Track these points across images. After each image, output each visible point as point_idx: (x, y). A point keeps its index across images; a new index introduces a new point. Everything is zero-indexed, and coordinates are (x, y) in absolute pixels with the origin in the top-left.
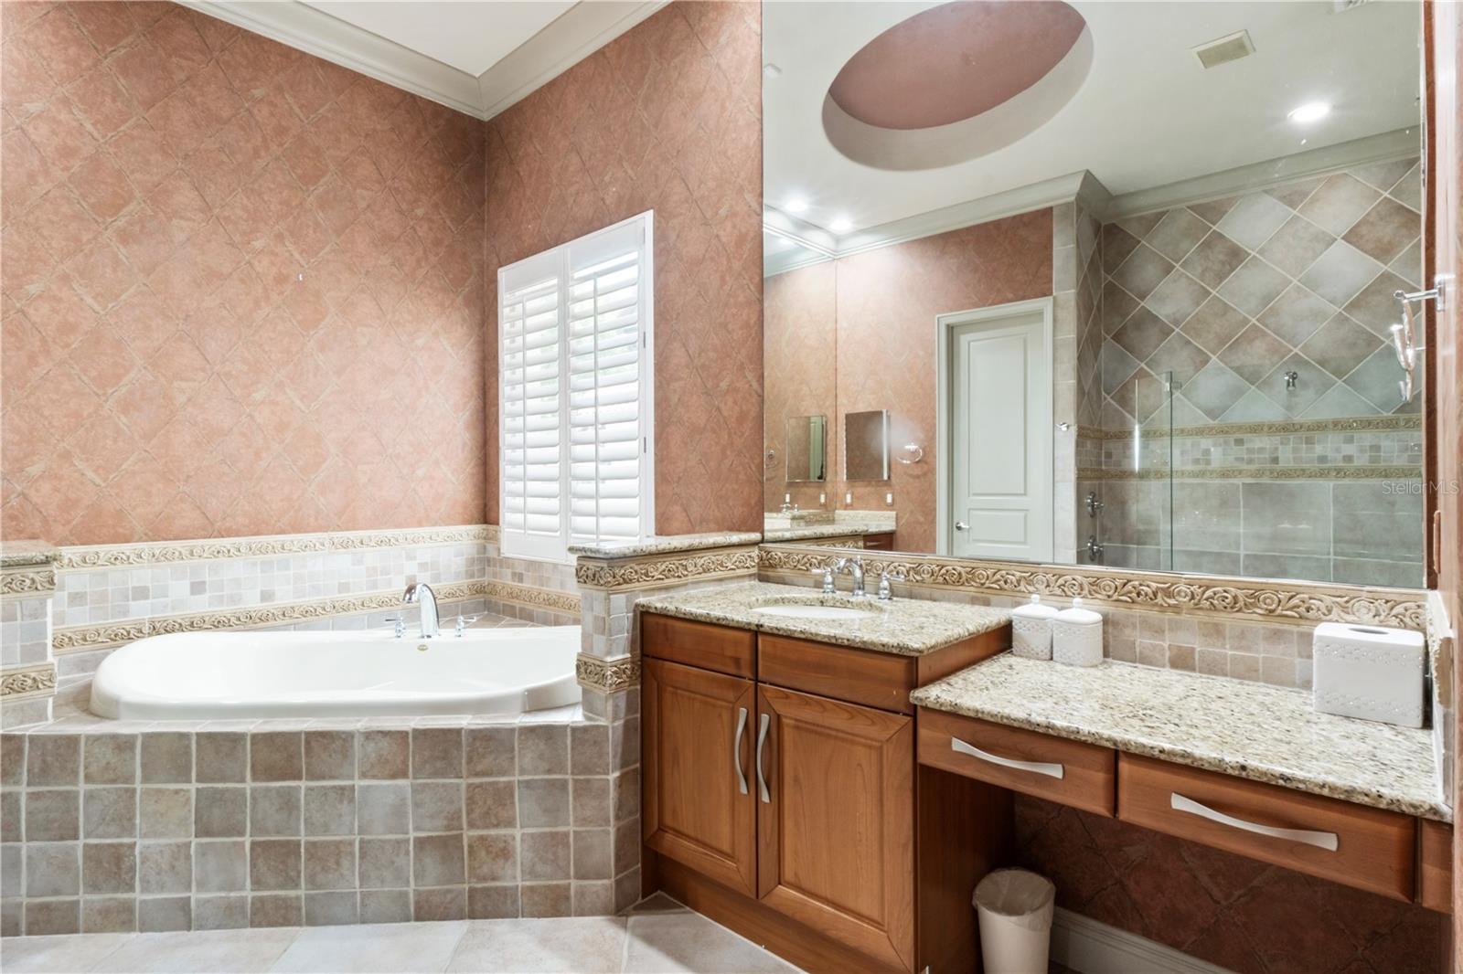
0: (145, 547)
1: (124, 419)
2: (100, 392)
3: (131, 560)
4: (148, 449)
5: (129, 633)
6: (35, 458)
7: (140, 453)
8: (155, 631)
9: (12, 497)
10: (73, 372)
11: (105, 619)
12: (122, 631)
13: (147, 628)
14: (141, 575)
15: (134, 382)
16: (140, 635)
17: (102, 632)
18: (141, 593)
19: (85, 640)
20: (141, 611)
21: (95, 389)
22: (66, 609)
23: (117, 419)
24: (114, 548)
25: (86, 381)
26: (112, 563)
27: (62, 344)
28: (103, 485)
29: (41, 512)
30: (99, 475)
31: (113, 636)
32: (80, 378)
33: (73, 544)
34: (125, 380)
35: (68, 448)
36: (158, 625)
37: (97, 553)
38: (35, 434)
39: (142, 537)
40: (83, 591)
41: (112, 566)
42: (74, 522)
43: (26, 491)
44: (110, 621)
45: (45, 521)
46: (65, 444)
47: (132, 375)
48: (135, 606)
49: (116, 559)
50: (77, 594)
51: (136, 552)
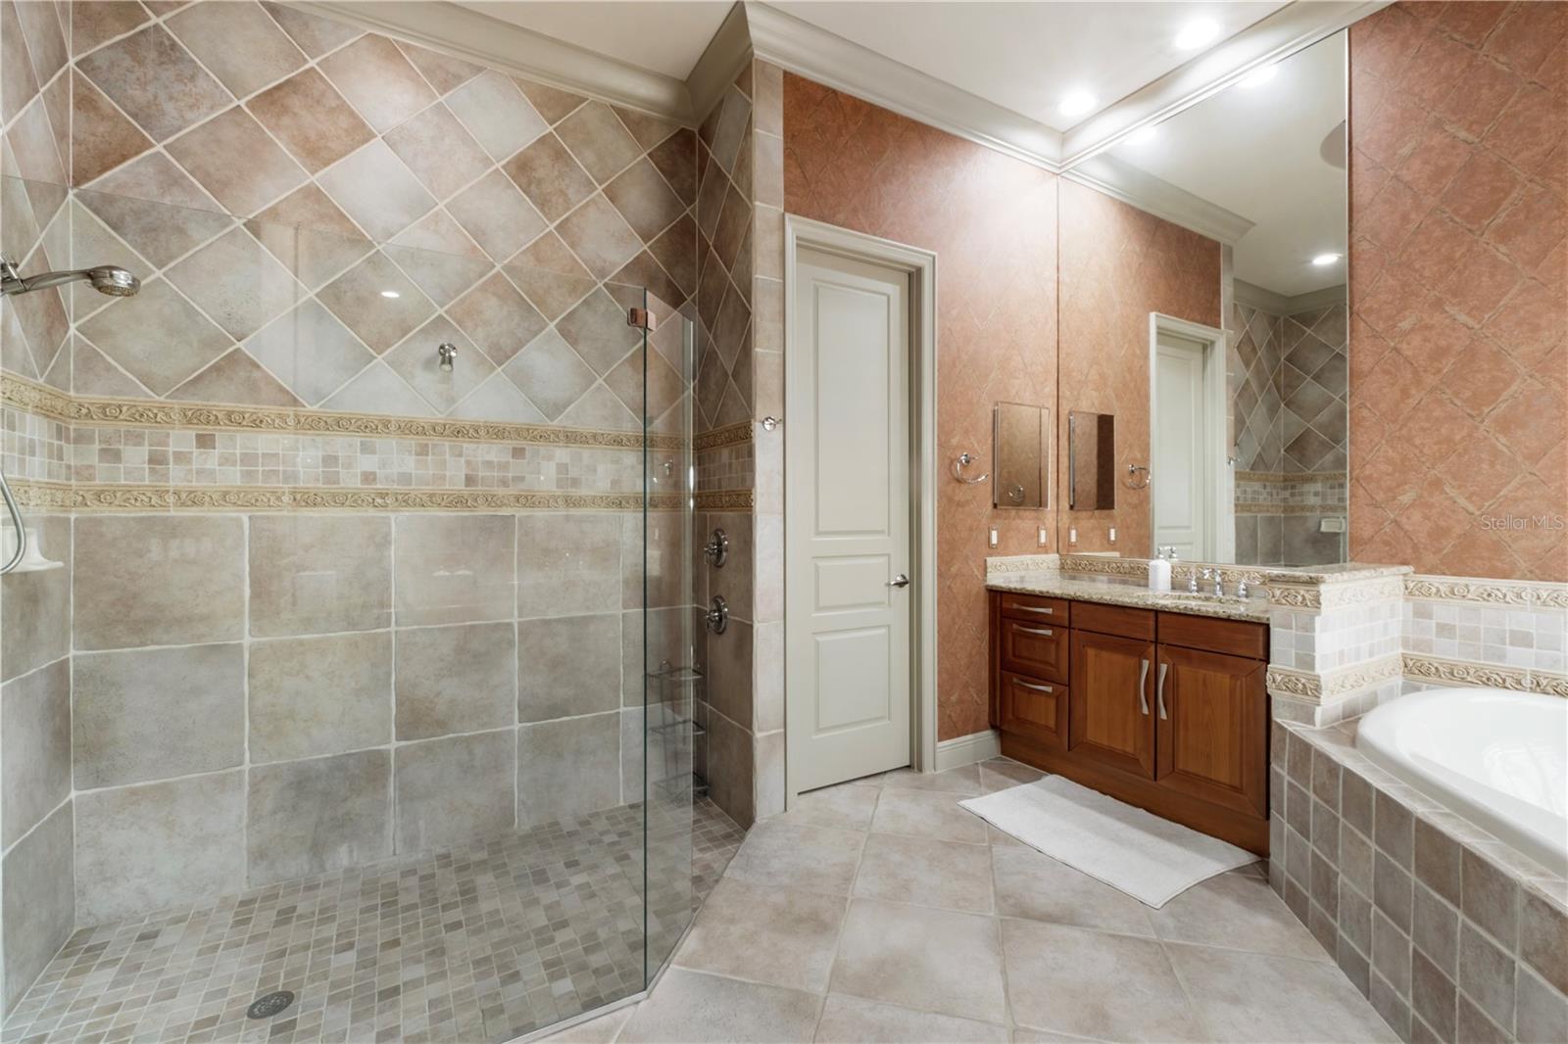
0: (1528, 586)
1: (1503, 439)
2: (1474, 413)
3: (1508, 599)
4: (1534, 471)
5: (1504, 681)
6: (1407, 487)
7: (1524, 477)
8: (1538, 687)
9: (1386, 523)
10: (1445, 396)
11: (1476, 659)
12: (1496, 676)
13: (1529, 682)
14: (1523, 618)
15: (1516, 395)
16: (1519, 687)
17: (1472, 671)
18: (1523, 640)
19: (1452, 674)
20: (1521, 659)
21: (1469, 411)
22: (1434, 639)
23: (1494, 440)
24: (1489, 583)
25: (1459, 404)
26: (1484, 599)
27: (1433, 370)
28: (1477, 513)
29: (1412, 539)
30: (1472, 502)
31: (1484, 679)
32: (1452, 402)
33: (1444, 574)
34: (1505, 395)
35: (1439, 475)
36: (1544, 682)
37: (1467, 586)
38: (1407, 463)
39: (1526, 575)
40: (1453, 623)
41: (1485, 603)
42: (1445, 552)
43: (1398, 519)
44: (1482, 662)
45: (1415, 548)
46: (1436, 472)
47: (1514, 387)
48: (1512, 651)
49: (1489, 595)
50: (1446, 625)
51: (1515, 590)
